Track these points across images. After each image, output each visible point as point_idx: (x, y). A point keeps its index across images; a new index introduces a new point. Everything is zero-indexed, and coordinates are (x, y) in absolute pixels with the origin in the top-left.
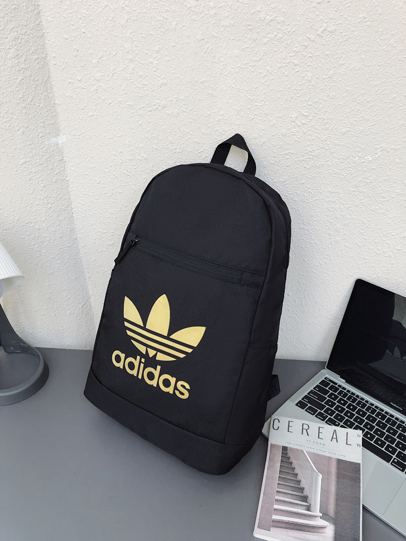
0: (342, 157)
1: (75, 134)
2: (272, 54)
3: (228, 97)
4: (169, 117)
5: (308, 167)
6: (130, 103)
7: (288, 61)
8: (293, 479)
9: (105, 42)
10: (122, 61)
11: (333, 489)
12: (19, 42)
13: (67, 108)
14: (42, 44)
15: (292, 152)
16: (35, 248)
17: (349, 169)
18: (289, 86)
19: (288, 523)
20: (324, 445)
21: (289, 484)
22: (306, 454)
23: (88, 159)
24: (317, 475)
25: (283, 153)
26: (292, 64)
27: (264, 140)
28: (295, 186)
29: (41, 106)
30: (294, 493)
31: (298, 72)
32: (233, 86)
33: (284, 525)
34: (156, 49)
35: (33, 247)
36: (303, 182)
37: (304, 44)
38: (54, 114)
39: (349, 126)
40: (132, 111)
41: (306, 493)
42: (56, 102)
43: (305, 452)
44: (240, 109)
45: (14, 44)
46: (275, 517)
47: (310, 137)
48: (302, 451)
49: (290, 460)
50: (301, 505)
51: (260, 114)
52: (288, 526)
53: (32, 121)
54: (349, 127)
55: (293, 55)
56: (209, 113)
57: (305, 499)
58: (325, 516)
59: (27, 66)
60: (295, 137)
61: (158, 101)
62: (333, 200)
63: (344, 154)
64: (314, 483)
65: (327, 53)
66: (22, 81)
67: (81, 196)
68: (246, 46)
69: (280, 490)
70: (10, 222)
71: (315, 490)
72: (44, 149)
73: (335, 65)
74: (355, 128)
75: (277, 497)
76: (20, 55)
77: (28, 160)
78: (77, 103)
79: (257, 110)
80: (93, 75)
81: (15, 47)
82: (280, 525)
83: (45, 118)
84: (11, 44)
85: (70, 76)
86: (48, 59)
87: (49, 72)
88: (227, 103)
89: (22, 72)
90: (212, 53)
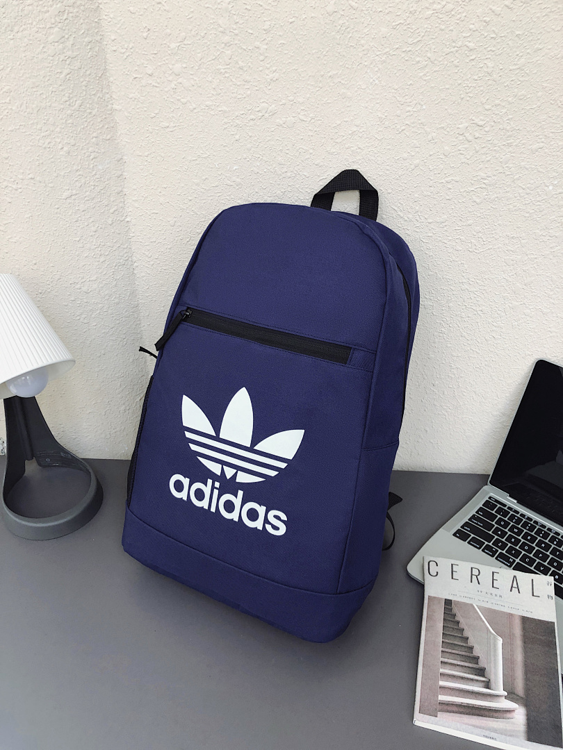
0: (529, 185)
1: (140, 154)
2: (436, 34)
3: (367, 99)
4: (280, 128)
5: (478, 201)
6: (224, 108)
7: (460, 43)
8: (462, 644)
9: (190, 16)
10: (215, 45)
11: (519, 657)
12: (65, 18)
13: (131, 115)
14: (96, 20)
15: (457, 178)
16: (82, 320)
17: (539, 203)
18: (459, 82)
19: (460, 706)
20: (501, 596)
21: (457, 652)
22: (478, 610)
23: (159, 190)
24: (495, 639)
25: (443, 181)
26: (466, 48)
27: (417, 161)
28: (457, 228)
29: (94, 113)
30: (466, 664)
31: (473, 60)
32: (377, 82)
33: (455, 709)
34: (265, 28)
35: (78, 318)
36: (469, 222)
37: (485, 19)
38: (112, 125)
39: (543, 140)
40: (226, 120)
41: (482, 663)
42: (115, 107)
43: (476, 607)
44: (384, 117)
45: (58, 20)
46: (442, 698)
47: (484, 157)
48: (472, 605)
49: (457, 619)
50: (477, 681)
51: (413, 123)
52: (462, 710)
53: (81, 135)
54: (543, 142)
55: (468, 34)
56: (338, 122)
57: (481, 672)
58: (511, 695)
59: (75, 54)
60: (462, 157)
61: (263, 104)
62: (512, 249)
63: (532, 182)
64: (492, 650)
65: (517, 33)
66: (68, 77)
67: (146, 244)
68: (399, 22)
69: (446, 660)
70: (48, 283)
71: (495, 660)
72: (96, 176)
73: (528, 51)
74: (552, 143)
75: (442, 670)
76: (67, 36)
77: (74, 192)
78: (145, 109)
79: (409, 118)
80: (171, 66)
81: (60, 24)
82: (450, 708)
83: (99, 131)
84: (53, 21)
85: (136, 68)
86: (106, 43)
87: (105, 62)
88: (366, 108)
89: (67, 62)
90: (349, 33)
